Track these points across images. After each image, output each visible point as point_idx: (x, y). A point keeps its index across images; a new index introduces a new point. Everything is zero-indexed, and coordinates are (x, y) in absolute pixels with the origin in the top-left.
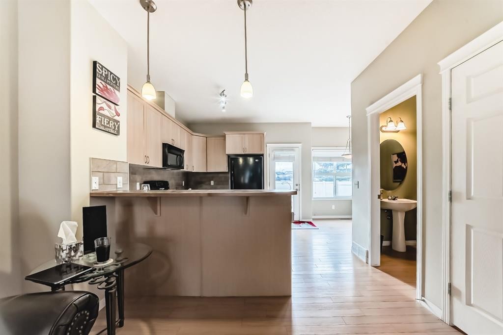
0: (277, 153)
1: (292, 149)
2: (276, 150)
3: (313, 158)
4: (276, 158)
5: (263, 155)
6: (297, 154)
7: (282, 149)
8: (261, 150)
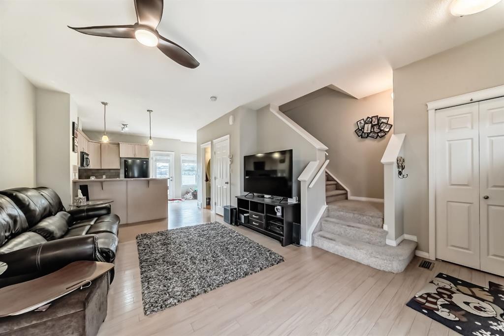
0: (158, 157)
1: (168, 155)
2: (157, 155)
3: (183, 161)
4: (156, 160)
5: (148, 159)
6: (171, 158)
7: (161, 155)
8: (147, 156)
